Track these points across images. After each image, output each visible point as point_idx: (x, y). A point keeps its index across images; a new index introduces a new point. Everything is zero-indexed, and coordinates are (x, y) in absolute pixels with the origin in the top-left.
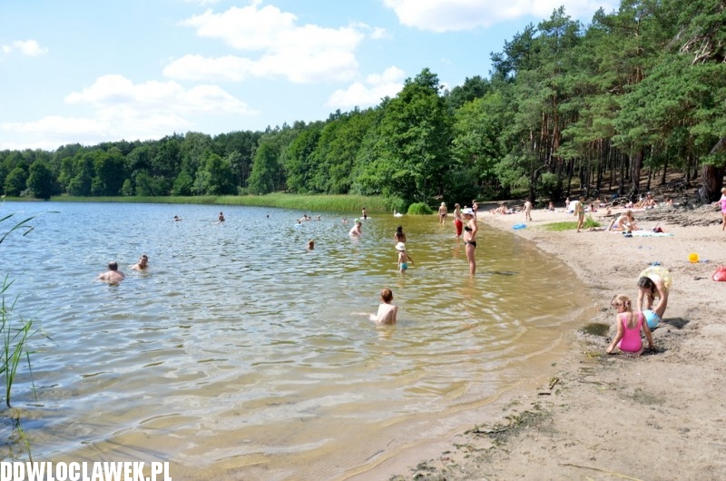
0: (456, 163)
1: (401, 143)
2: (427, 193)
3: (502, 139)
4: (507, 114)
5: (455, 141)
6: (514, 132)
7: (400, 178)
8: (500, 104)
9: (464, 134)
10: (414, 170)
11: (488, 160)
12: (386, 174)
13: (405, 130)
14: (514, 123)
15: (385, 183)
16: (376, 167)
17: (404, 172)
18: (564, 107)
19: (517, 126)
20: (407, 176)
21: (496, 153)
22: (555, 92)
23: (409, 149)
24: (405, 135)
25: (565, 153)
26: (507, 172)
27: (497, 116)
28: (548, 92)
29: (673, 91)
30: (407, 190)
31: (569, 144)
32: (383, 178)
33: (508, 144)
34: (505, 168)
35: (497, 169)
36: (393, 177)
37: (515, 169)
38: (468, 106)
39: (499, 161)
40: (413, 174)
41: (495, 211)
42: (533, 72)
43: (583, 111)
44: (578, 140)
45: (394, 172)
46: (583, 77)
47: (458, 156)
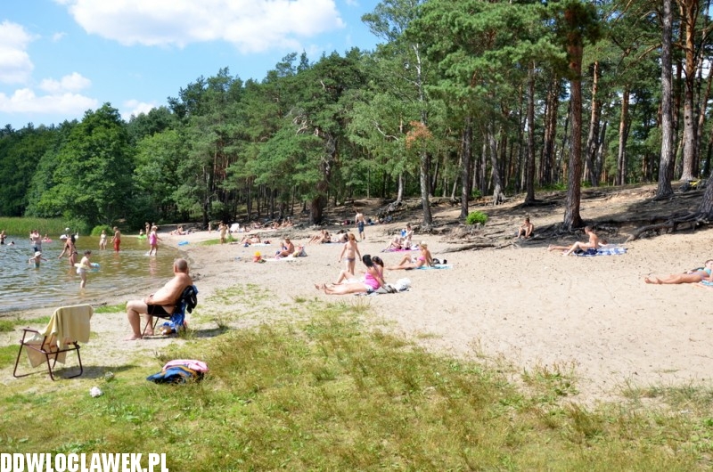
0: (139, 190)
1: (83, 170)
2: (110, 217)
3: (179, 171)
4: (183, 151)
5: (136, 170)
6: (189, 166)
7: (83, 202)
8: (178, 142)
9: (145, 164)
10: (97, 196)
11: (168, 187)
12: (67, 197)
13: (87, 158)
14: (187, 158)
15: (68, 206)
16: (58, 192)
17: (87, 197)
18: (228, 149)
19: (191, 161)
20: (90, 201)
21: (175, 182)
22: (220, 137)
23: (90, 177)
24: (87, 163)
25: (228, 186)
26: (183, 199)
27: (174, 151)
28: (215, 137)
29: (285, 151)
30: (90, 215)
31: (231, 178)
32: (66, 202)
33: (185, 176)
34: (181, 195)
35: (175, 196)
36: (76, 201)
37: (190, 197)
38: (149, 140)
39: (177, 190)
40: (96, 200)
41: (173, 232)
42: (204, 118)
43: (240, 154)
44: (236, 175)
45: (76, 197)
46: (239, 127)
47: (139, 183)
